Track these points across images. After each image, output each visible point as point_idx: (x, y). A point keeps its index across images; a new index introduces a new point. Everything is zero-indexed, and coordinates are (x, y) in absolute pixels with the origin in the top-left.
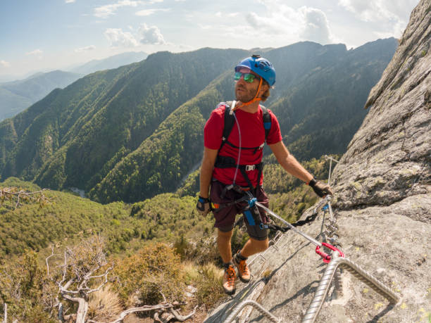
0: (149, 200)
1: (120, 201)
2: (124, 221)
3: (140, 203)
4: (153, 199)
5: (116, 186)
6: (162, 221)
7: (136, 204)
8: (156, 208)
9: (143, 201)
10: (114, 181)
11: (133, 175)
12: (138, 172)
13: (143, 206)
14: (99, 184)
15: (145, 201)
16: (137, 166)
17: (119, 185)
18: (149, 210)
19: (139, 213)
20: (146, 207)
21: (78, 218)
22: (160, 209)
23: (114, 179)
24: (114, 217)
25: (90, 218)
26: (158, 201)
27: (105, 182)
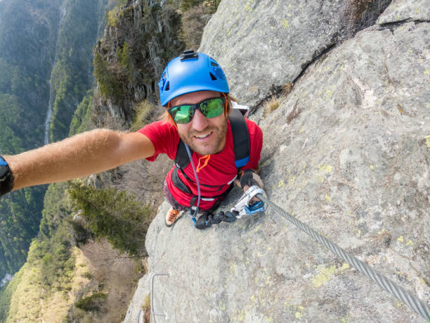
0: (44, 210)
1: (31, 242)
2: (50, 250)
3: (42, 222)
4: (45, 206)
5: (15, 235)
6: (68, 210)
7: (40, 227)
8: (54, 208)
9: (42, 217)
10: (9, 234)
11: (12, 211)
12: (12, 203)
13: (46, 221)
14: (6, 254)
15: (43, 216)
16: (7, 200)
17: (15, 232)
18: (53, 216)
19: (50, 229)
20: (48, 217)
21: (26, 297)
22: (58, 205)
23: (7, 233)
24: (42, 257)
25: (31, 284)
26: (49, 201)
27: (7, 246)
